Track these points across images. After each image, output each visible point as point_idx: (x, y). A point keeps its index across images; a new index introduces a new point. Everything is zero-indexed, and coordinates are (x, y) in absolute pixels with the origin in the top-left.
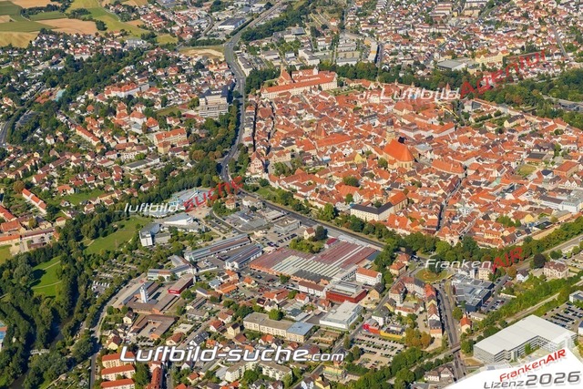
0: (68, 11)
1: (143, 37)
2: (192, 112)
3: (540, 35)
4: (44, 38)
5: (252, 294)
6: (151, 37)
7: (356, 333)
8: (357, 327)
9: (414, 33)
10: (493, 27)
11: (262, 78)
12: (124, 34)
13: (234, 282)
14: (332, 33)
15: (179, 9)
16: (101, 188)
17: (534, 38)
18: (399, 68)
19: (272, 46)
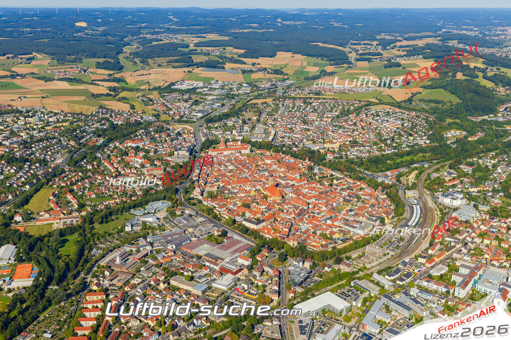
0: (117, 98)
1: (153, 115)
2: (169, 159)
3: (361, 135)
4: (100, 111)
5: (179, 264)
6: (157, 116)
7: (231, 293)
8: (233, 289)
9: (295, 127)
10: (337, 128)
11: (211, 143)
12: (144, 112)
13: (171, 256)
14: (253, 123)
15: (176, 102)
16: (111, 196)
17: (357, 137)
18: (284, 145)
19: (220, 127)
